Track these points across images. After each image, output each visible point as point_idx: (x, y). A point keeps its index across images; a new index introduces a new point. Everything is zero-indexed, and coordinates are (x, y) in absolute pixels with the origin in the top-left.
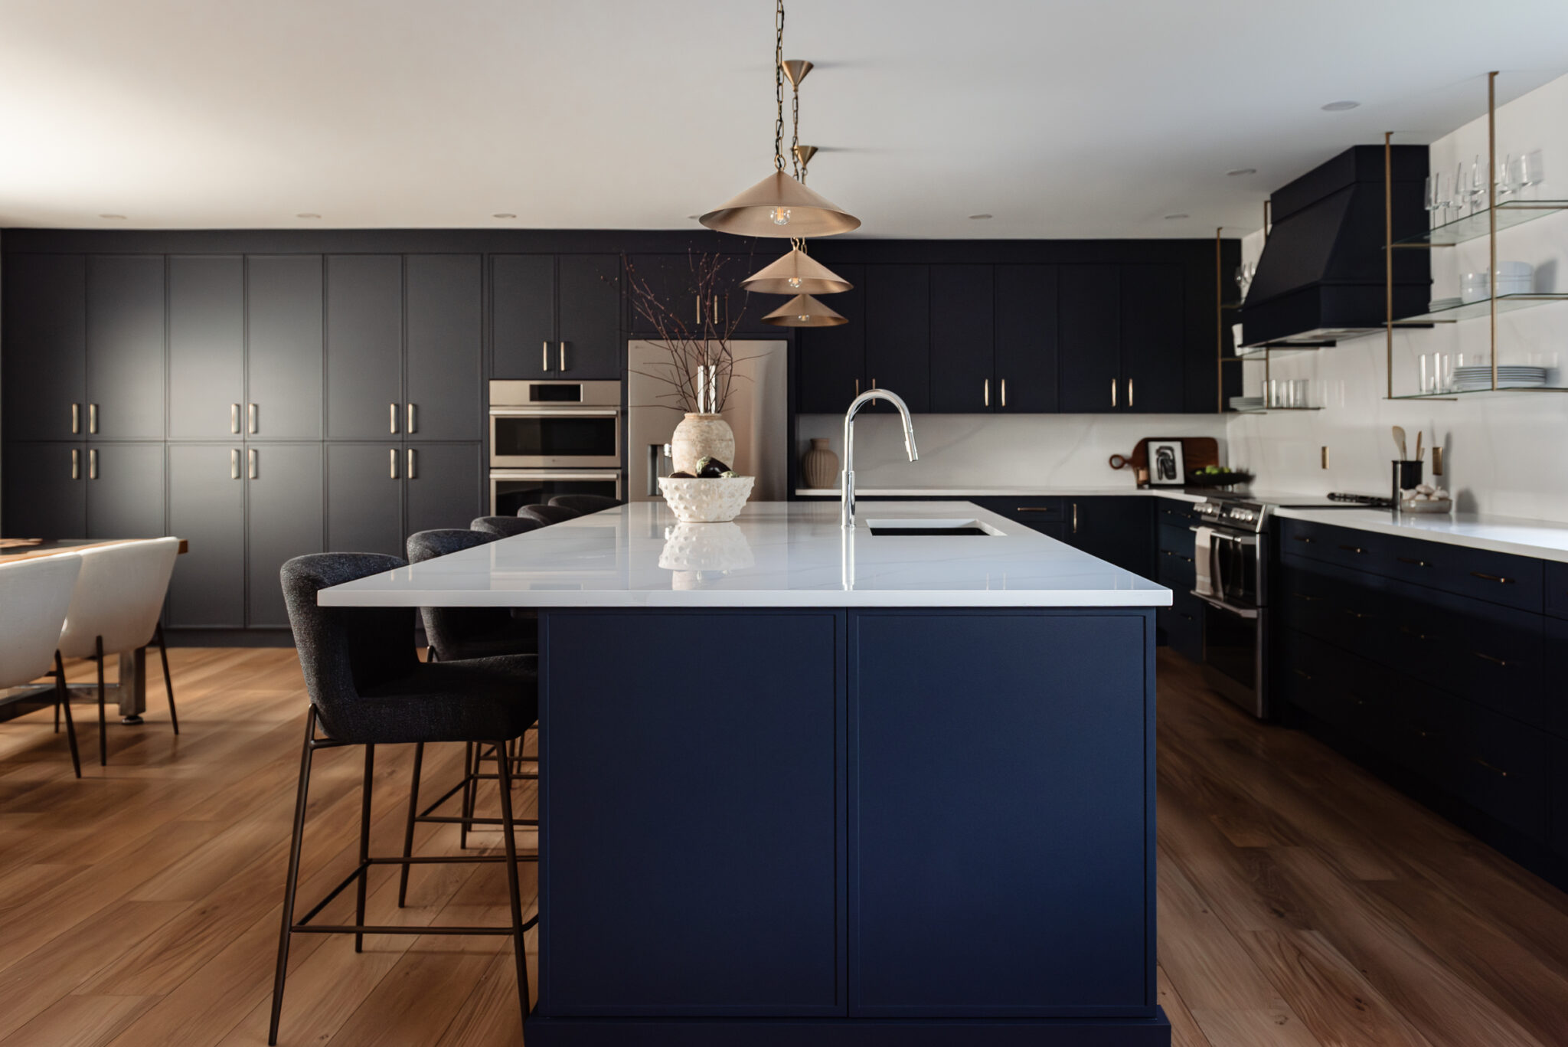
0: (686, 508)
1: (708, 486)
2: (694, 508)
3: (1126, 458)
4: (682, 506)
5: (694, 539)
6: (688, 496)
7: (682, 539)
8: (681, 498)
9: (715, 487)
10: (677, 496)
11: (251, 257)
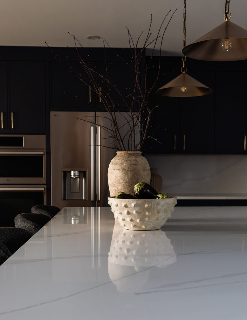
0: (132, 220)
1: (150, 205)
2: (138, 221)
4: (128, 219)
5: (138, 243)
6: (134, 212)
7: (128, 243)
8: (128, 213)
9: (155, 206)
10: (126, 212)
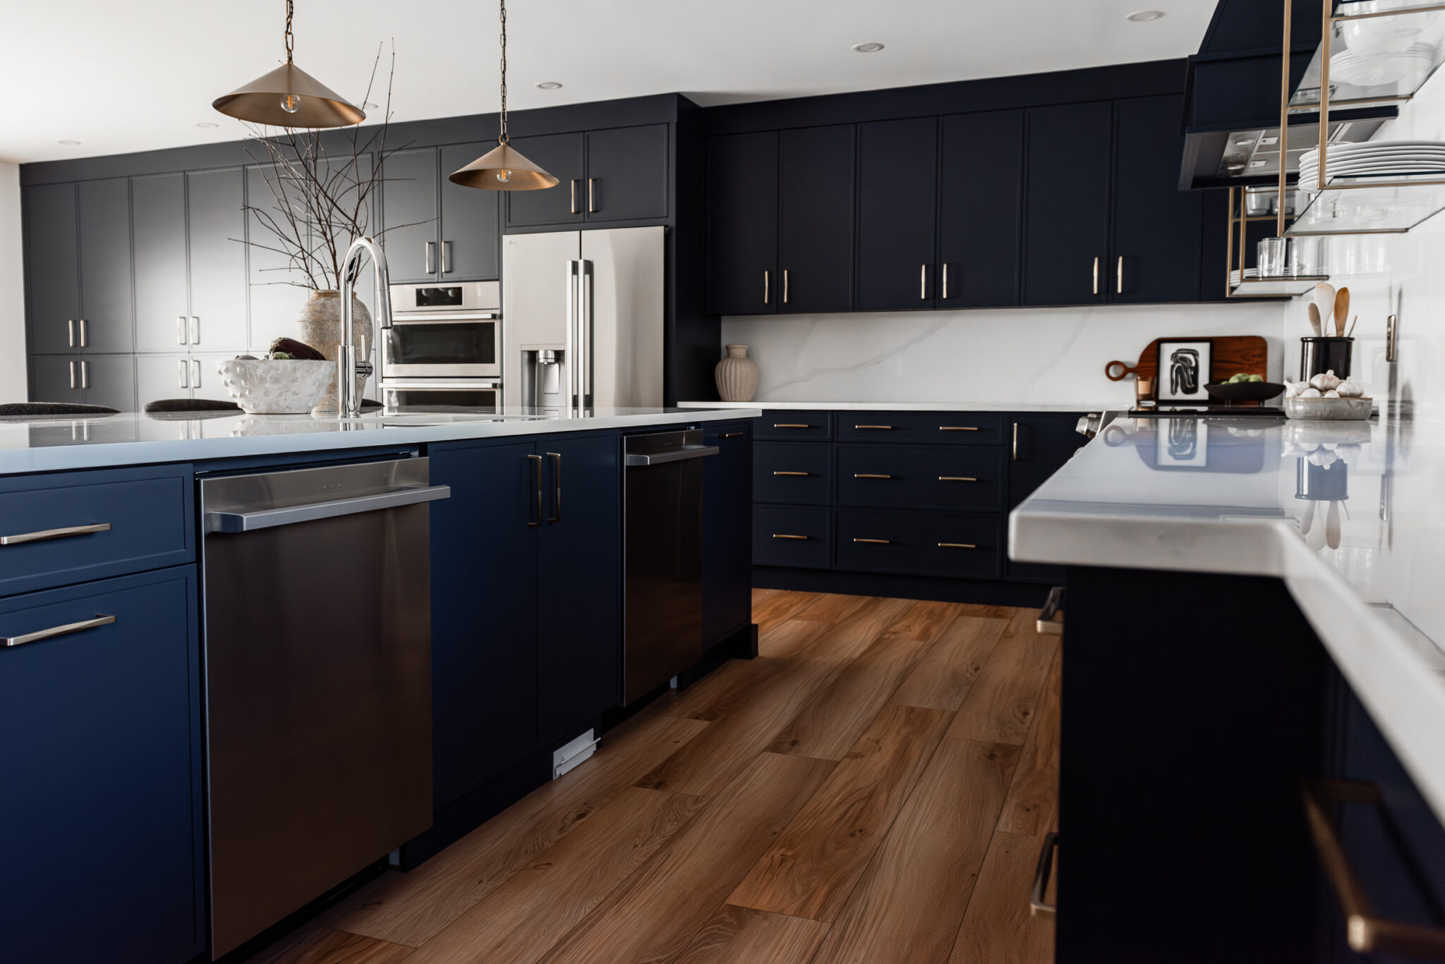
1: (243, 369)
3: (1129, 366)
11: (190, 174)
